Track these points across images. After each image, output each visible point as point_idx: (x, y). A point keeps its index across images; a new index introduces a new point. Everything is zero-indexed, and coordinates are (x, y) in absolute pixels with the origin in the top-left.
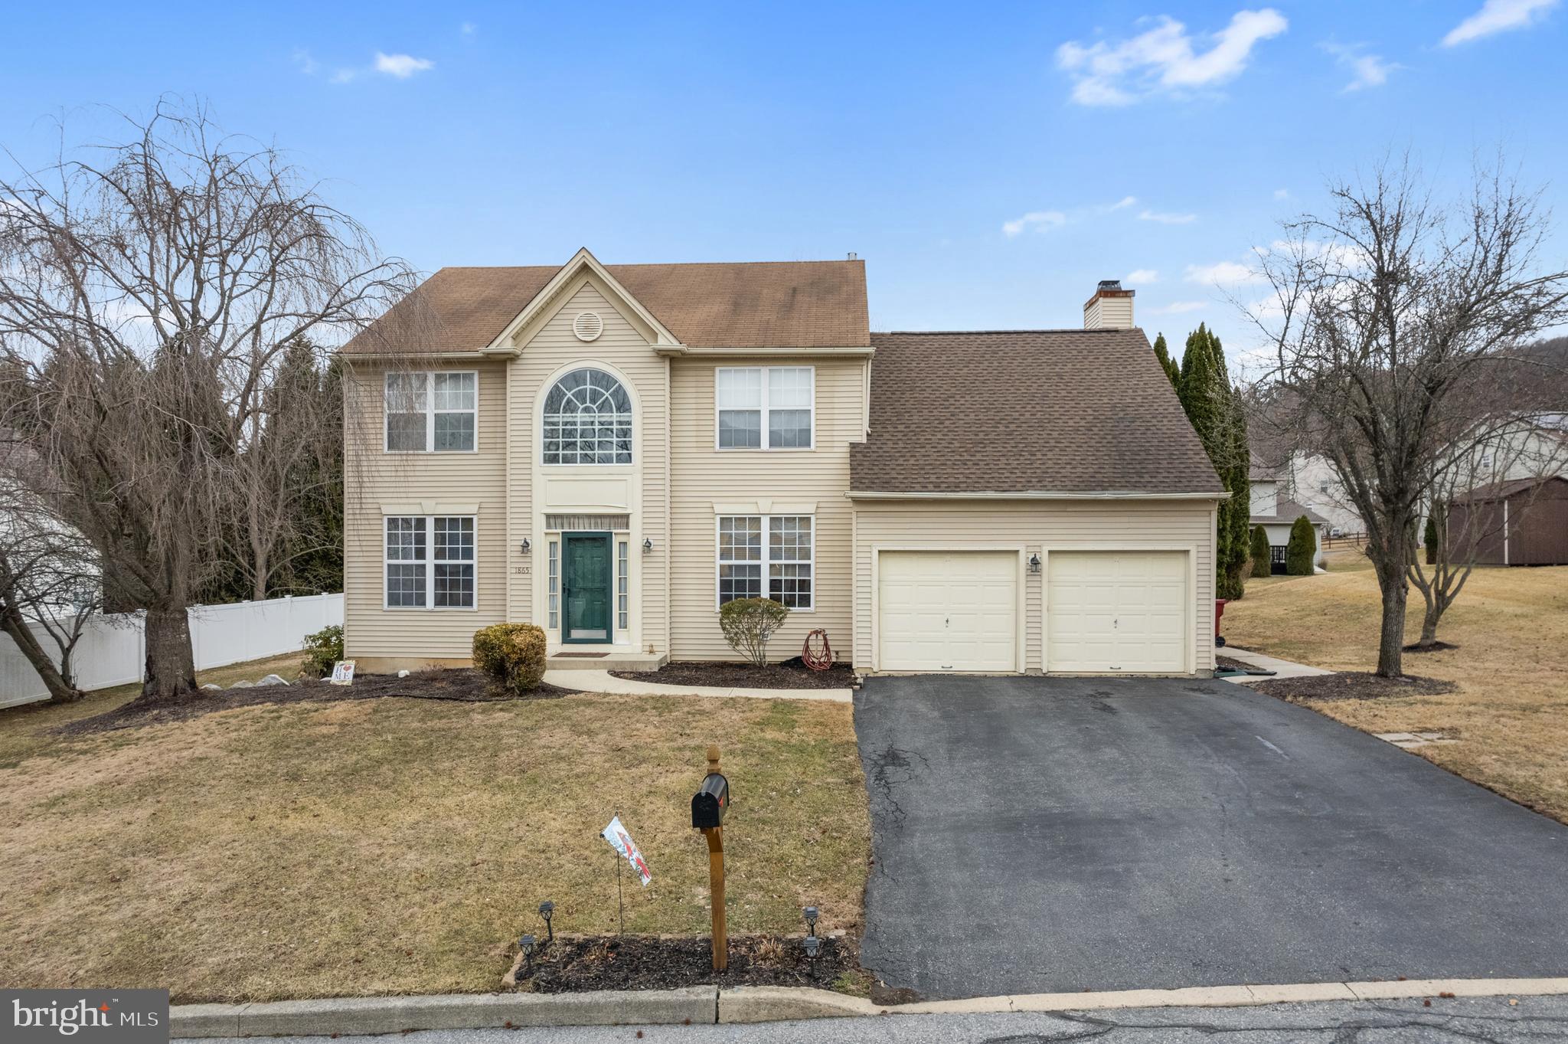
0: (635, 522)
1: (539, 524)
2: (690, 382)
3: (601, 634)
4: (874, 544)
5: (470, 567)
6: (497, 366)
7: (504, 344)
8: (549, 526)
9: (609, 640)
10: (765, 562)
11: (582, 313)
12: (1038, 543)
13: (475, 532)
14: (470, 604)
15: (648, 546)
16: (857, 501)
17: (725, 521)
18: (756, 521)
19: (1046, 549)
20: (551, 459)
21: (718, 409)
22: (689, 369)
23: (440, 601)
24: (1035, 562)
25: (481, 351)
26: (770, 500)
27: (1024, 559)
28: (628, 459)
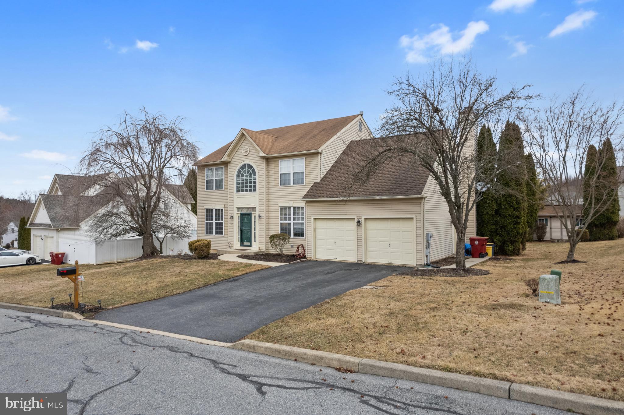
0: (257, 209)
1: (235, 211)
2: (272, 166)
3: (249, 244)
4: (312, 216)
5: (222, 223)
6: (226, 164)
7: (225, 158)
8: (238, 211)
9: (250, 246)
10: (292, 222)
11: (244, 147)
12: (360, 215)
13: (224, 213)
14: (222, 234)
15: (260, 217)
16: (307, 202)
17: (282, 209)
18: (289, 208)
19: (363, 217)
20: (238, 191)
21: (280, 173)
22: (272, 161)
23: (216, 233)
24: (359, 222)
25: (220, 161)
26: (292, 202)
27: (356, 220)
28: (255, 190)
